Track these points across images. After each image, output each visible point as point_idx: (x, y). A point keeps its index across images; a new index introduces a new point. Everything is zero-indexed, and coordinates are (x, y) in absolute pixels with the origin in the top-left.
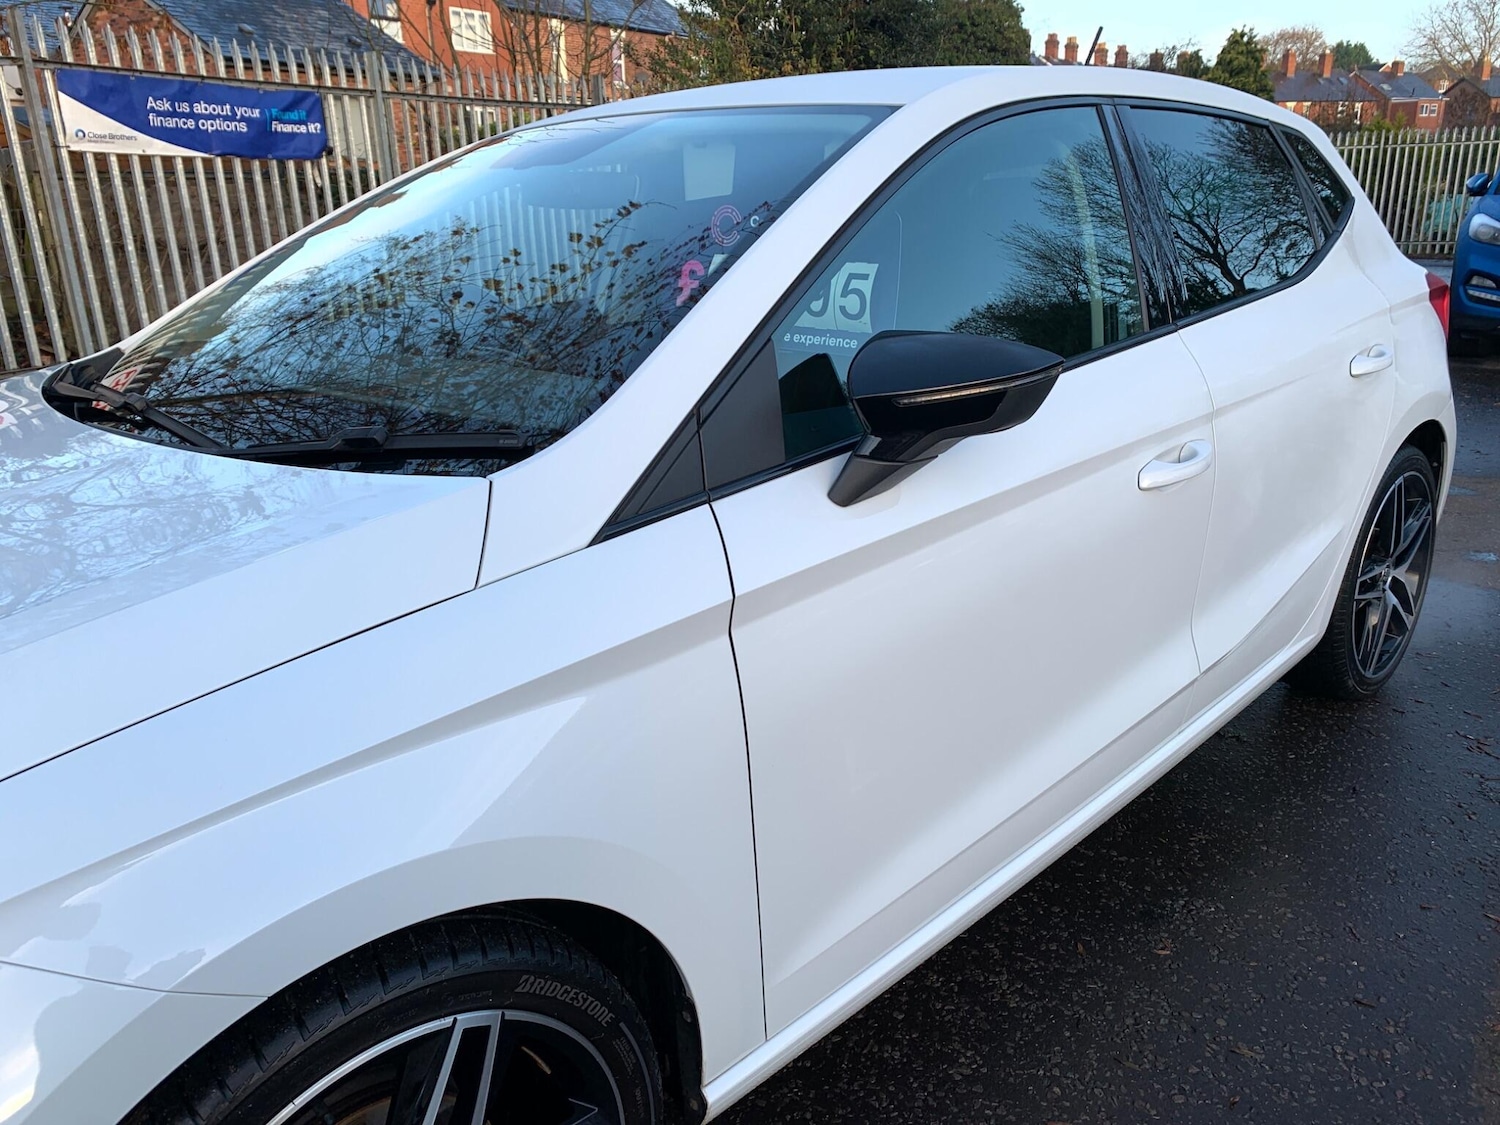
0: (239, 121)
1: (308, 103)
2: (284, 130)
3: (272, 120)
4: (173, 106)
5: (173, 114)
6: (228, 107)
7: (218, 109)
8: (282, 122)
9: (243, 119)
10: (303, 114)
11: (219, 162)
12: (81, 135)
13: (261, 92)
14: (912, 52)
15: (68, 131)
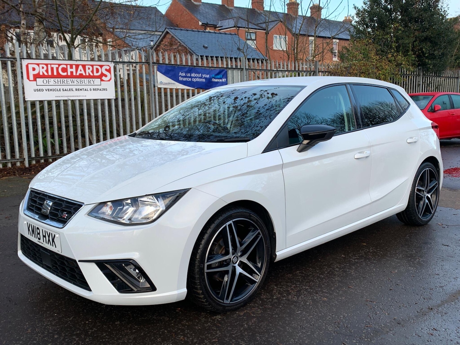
0: (203, 78)
1: (223, 72)
2: (215, 81)
3: (212, 78)
4: (186, 74)
5: (186, 77)
6: (201, 74)
7: (198, 75)
8: (215, 78)
9: (204, 78)
10: (221, 76)
11: (196, 90)
12: (161, 83)
13: (210, 70)
14: (441, 49)
15: (158, 82)
